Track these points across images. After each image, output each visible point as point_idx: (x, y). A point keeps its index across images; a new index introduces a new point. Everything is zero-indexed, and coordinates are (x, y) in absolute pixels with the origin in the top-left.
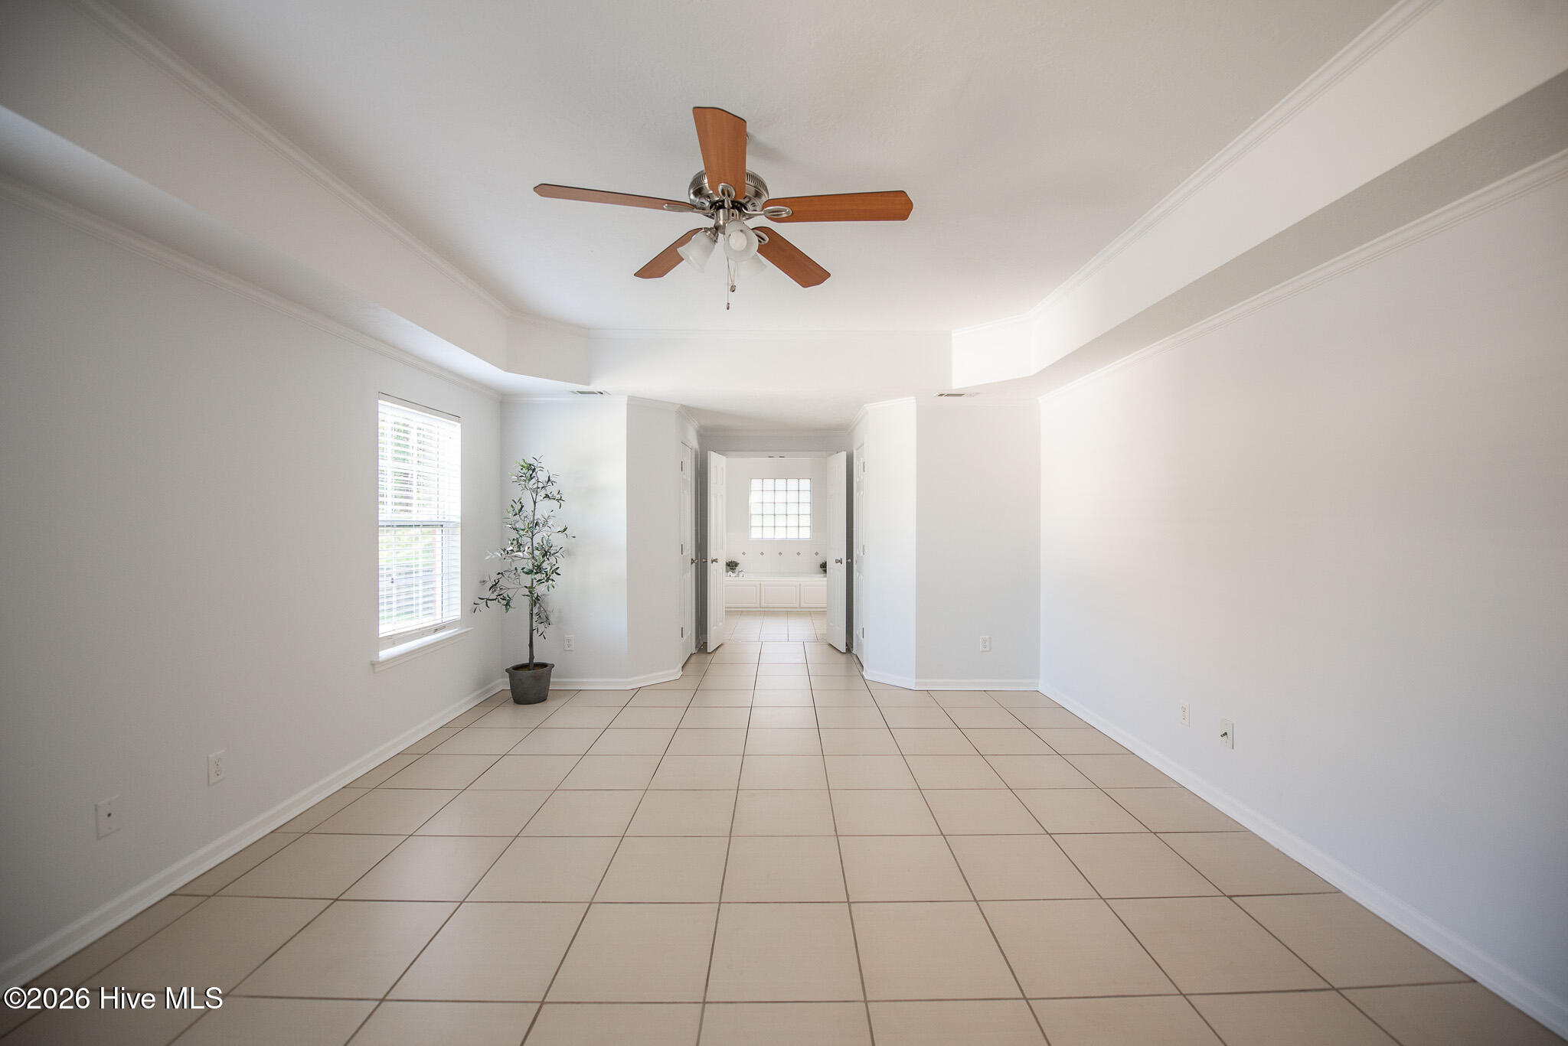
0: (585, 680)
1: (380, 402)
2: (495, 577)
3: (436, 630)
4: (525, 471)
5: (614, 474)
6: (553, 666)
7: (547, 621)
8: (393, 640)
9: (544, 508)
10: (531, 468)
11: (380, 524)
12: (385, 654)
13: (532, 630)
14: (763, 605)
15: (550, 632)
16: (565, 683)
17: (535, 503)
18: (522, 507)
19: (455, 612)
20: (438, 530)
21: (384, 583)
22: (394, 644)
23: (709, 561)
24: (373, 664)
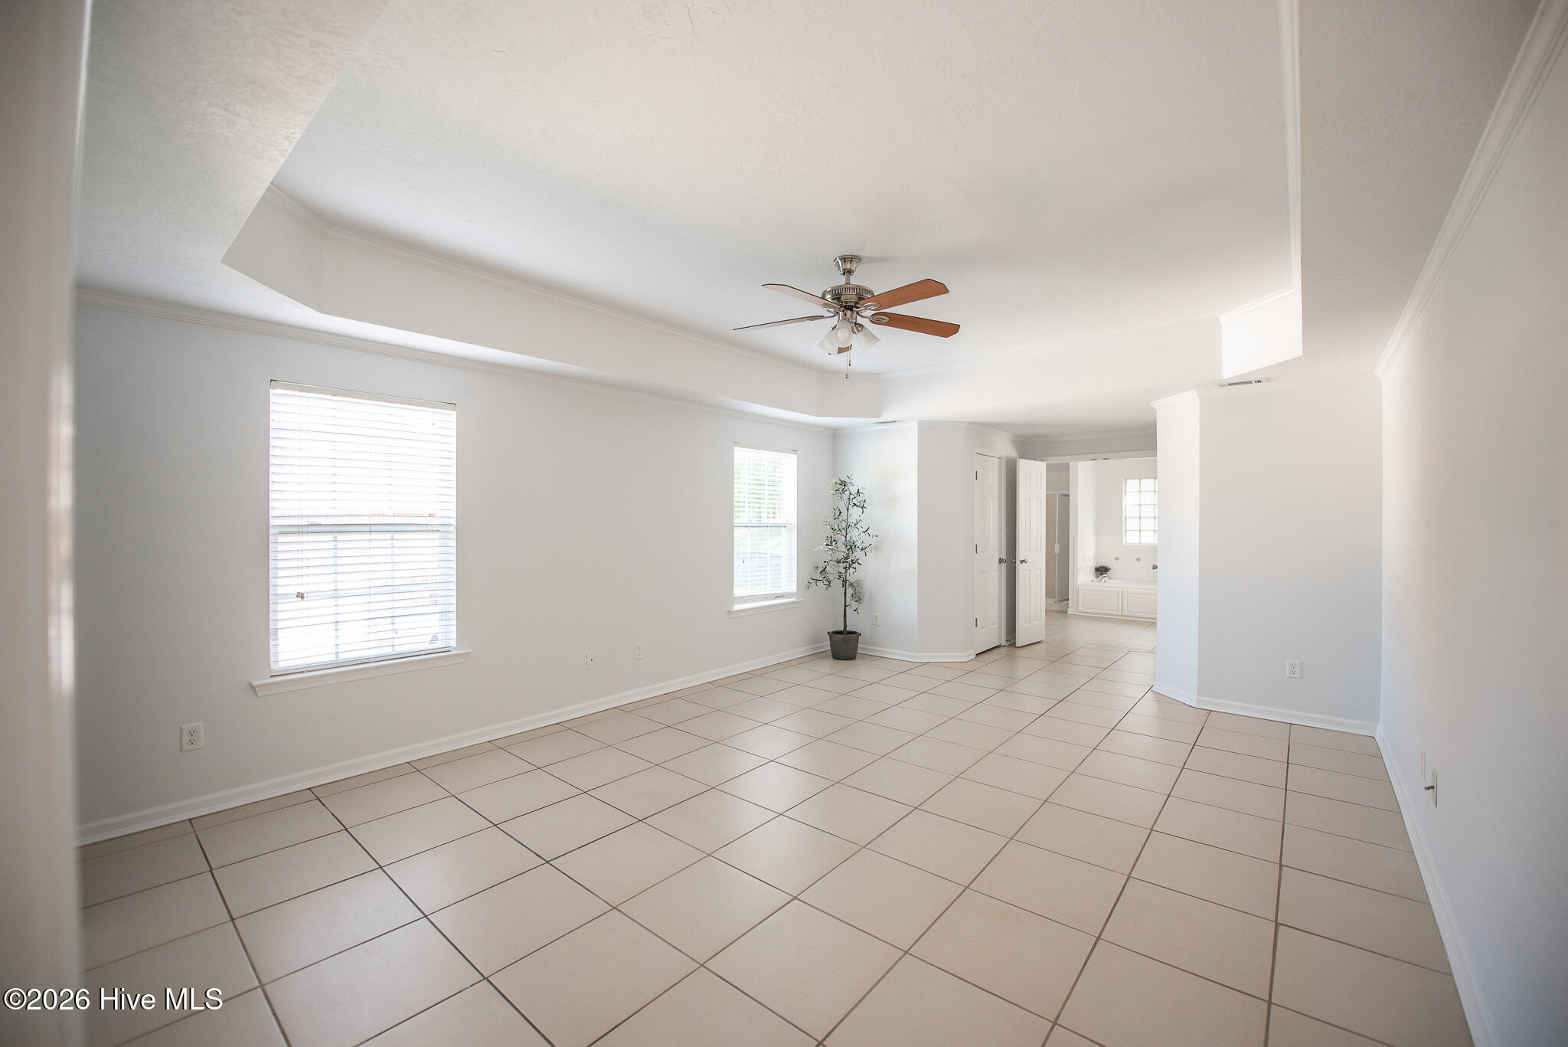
0: (887, 650)
1: (735, 448)
2: (824, 565)
3: (776, 597)
4: (838, 486)
5: (908, 486)
6: (860, 634)
7: (858, 598)
8: (743, 599)
9: (855, 513)
10: (844, 484)
11: (735, 525)
12: (737, 607)
13: (846, 606)
14: (1126, 612)
15: (862, 608)
16: (872, 650)
17: (848, 510)
18: (840, 513)
19: (794, 588)
20: (783, 529)
21: (737, 563)
22: (745, 602)
23: (1018, 562)
24: (729, 612)
